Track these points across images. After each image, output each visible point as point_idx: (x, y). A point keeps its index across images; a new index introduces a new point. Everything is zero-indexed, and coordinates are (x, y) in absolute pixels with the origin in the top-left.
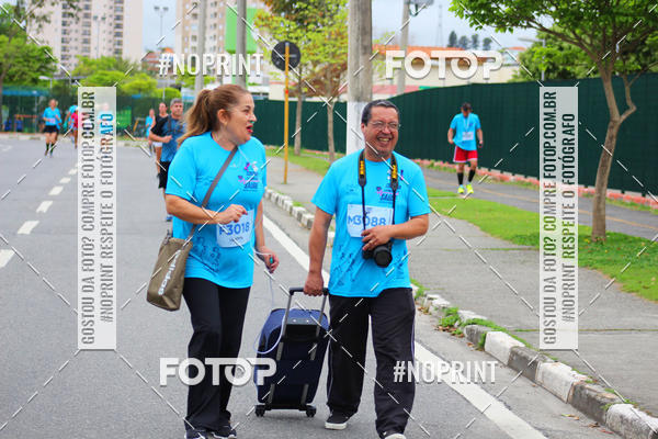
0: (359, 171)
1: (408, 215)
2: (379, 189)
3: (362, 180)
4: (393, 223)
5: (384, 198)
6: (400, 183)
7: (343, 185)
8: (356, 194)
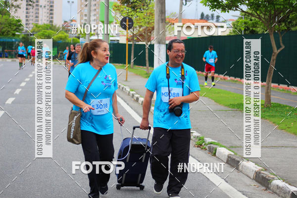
0: (167, 72)
1: (190, 92)
2: (176, 80)
3: (168, 77)
4: (183, 95)
5: (178, 84)
6: (186, 77)
7: (159, 79)
8: (165, 82)
